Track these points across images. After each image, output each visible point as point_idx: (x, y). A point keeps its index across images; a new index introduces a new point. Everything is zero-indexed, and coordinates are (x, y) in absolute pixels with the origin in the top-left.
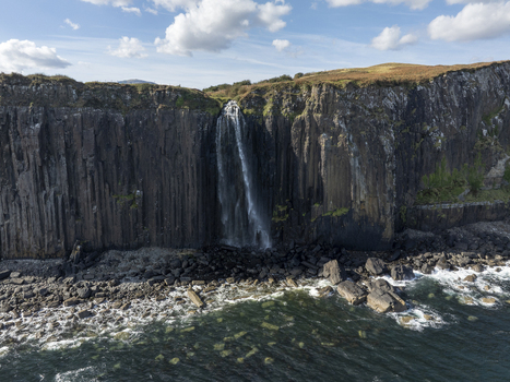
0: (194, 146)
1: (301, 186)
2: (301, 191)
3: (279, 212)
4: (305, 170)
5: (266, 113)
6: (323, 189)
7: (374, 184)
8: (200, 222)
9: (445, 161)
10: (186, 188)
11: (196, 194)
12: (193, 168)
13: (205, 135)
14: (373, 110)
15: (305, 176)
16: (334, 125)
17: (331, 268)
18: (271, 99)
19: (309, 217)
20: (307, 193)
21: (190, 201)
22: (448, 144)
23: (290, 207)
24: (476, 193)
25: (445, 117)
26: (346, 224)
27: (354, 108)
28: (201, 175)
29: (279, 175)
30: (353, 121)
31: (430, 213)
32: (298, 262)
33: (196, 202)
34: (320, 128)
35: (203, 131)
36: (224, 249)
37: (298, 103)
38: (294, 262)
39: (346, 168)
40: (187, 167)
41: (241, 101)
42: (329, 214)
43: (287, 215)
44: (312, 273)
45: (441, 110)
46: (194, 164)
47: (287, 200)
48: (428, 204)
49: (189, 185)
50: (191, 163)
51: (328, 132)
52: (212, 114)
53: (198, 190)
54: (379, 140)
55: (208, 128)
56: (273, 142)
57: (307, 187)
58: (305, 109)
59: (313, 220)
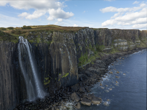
0: (8, 59)
1: (54, 69)
2: (54, 71)
3: (46, 81)
4: (55, 63)
5: (39, 42)
6: (61, 68)
7: (74, 63)
8: (13, 96)
9: (82, 53)
10: (4, 82)
11: (10, 83)
12: (8, 71)
13: (13, 53)
14: (71, 40)
15: (55, 65)
16: (63, 45)
17: (74, 96)
18: (39, 36)
19: (58, 79)
20: (56, 71)
21: (7, 87)
22: (82, 49)
23: (50, 77)
24: (87, 61)
25: (81, 42)
26: (69, 78)
27: (67, 40)
28: (13, 73)
29: (44, 66)
30: (67, 44)
31: (81, 68)
32: (61, 98)
33: (10, 87)
34: (59, 47)
35: (11, 52)
36: (27, 104)
37: (48, 37)
38: (60, 98)
39: (67, 60)
40: (4, 71)
41: (27, 37)
42: (64, 76)
43: (49, 81)
44: (68, 100)
45: (80, 40)
46: (8, 69)
47: (48, 75)
48: (81, 66)
49: (6, 80)
50: (7, 68)
51: (61, 48)
52: (15, 43)
53: (12, 81)
54: (73, 49)
55: (13, 50)
56: (43, 53)
57: (56, 68)
58: (53, 40)
59: (59, 80)
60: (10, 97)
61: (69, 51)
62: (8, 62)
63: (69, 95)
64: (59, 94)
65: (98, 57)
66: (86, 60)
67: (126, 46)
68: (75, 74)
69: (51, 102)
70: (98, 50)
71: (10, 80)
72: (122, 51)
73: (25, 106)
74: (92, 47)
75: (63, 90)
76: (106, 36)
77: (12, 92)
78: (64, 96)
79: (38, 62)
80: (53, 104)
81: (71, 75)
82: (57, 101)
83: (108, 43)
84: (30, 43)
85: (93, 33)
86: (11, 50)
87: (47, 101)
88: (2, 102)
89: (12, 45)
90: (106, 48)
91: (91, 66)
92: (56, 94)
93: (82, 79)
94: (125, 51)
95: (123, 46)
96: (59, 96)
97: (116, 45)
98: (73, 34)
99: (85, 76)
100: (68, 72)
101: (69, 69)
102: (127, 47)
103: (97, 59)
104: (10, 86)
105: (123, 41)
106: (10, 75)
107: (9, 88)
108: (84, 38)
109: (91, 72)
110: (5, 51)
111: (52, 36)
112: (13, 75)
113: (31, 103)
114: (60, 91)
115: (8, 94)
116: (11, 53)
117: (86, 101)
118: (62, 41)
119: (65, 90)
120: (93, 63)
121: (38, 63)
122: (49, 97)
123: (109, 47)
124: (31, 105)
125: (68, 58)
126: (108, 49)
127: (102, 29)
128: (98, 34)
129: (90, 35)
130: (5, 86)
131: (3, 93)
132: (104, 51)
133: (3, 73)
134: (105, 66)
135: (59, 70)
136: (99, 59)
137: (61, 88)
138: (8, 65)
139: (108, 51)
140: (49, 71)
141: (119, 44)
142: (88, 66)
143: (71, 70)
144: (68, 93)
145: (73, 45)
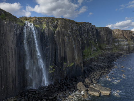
0: (13, 41)
1: (59, 57)
2: (59, 59)
3: (51, 69)
4: (60, 50)
5: (44, 27)
6: (66, 57)
7: (79, 54)
8: (16, 81)
9: (86, 47)
10: (8, 64)
11: (14, 66)
12: (12, 52)
13: (18, 35)
14: (76, 30)
15: (60, 53)
16: (68, 33)
17: (81, 85)
18: (45, 22)
19: (62, 68)
20: (61, 59)
21: (11, 70)
22: (86, 42)
23: (55, 66)
24: (90, 55)
25: (85, 35)
26: (74, 69)
27: (72, 29)
28: (17, 56)
29: (50, 53)
30: (72, 33)
31: (86, 61)
32: (67, 87)
33: (14, 71)
34: (64, 35)
35: (17, 33)
36: (31, 92)
37: (54, 25)
38: (65, 87)
39: (72, 49)
40: (9, 52)
41: (33, 21)
42: (69, 66)
43: (54, 69)
44: (73, 89)
45: (84, 33)
46: (13, 50)
47: (53, 63)
48: (85, 59)
49: (10, 62)
50: (11, 50)
51: (66, 36)
52: (21, 25)
53: (16, 64)
54: (78, 39)
55: (19, 32)
56: (48, 39)
57: (61, 57)
58: (58, 27)
59: (64, 69)
60: (13, 81)
61: (74, 40)
62: (13, 43)
63: (75, 85)
64: (64, 83)
65: (101, 54)
66: (90, 53)
67: (126, 45)
68: (80, 65)
69: (56, 91)
70: (100, 47)
71: (14, 63)
72: (123, 50)
73: (28, 93)
74: (95, 43)
75: (68, 79)
76: (107, 34)
77: (15, 77)
78: (69, 85)
79: (44, 48)
80: (58, 92)
81: (76, 66)
82: (62, 91)
83: (109, 41)
84: (36, 28)
85: (95, 30)
86: (16, 32)
87: (51, 90)
88: (5, 86)
89: (17, 27)
90: (108, 46)
91: (94, 61)
92: (61, 83)
93: (86, 71)
94: (126, 51)
95: (124, 45)
96: (64, 85)
97: (117, 44)
98: (77, 26)
99: (89, 69)
100: (73, 62)
101: (74, 59)
102: (128, 47)
103: (99, 55)
104: (14, 69)
105: (123, 41)
106: (14, 58)
107: (12, 72)
108: (88, 32)
109: (96, 66)
110: (11, 32)
111: (57, 24)
112: (18, 57)
113: (35, 90)
114: (65, 80)
115: (11, 78)
116: (17, 35)
117: (94, 91)
118: (67, 29)
119: (70, 80)
120: (96, 58)
121: (43, 50)
122: (53, 86)
123: (110, 46)
124: (35, 93)
125: (73, 47)
126: (109, 47)
127: (103, 28)
128: (100, 33)
129: (93, 32)
130: (8, 69)
131: (6, 76)
132: (105, 49)
133: (7, 54)
134: (108, 62)
135: (64, 59)
136: (101, 56)
137: (66, 78)
138: (13, 46)
139: (110, 50)
140: (54, 59)
141: (120, 43)
142: (92, 60)
143: (76, 60)
144: (74, 83)
145: (78, 35)
